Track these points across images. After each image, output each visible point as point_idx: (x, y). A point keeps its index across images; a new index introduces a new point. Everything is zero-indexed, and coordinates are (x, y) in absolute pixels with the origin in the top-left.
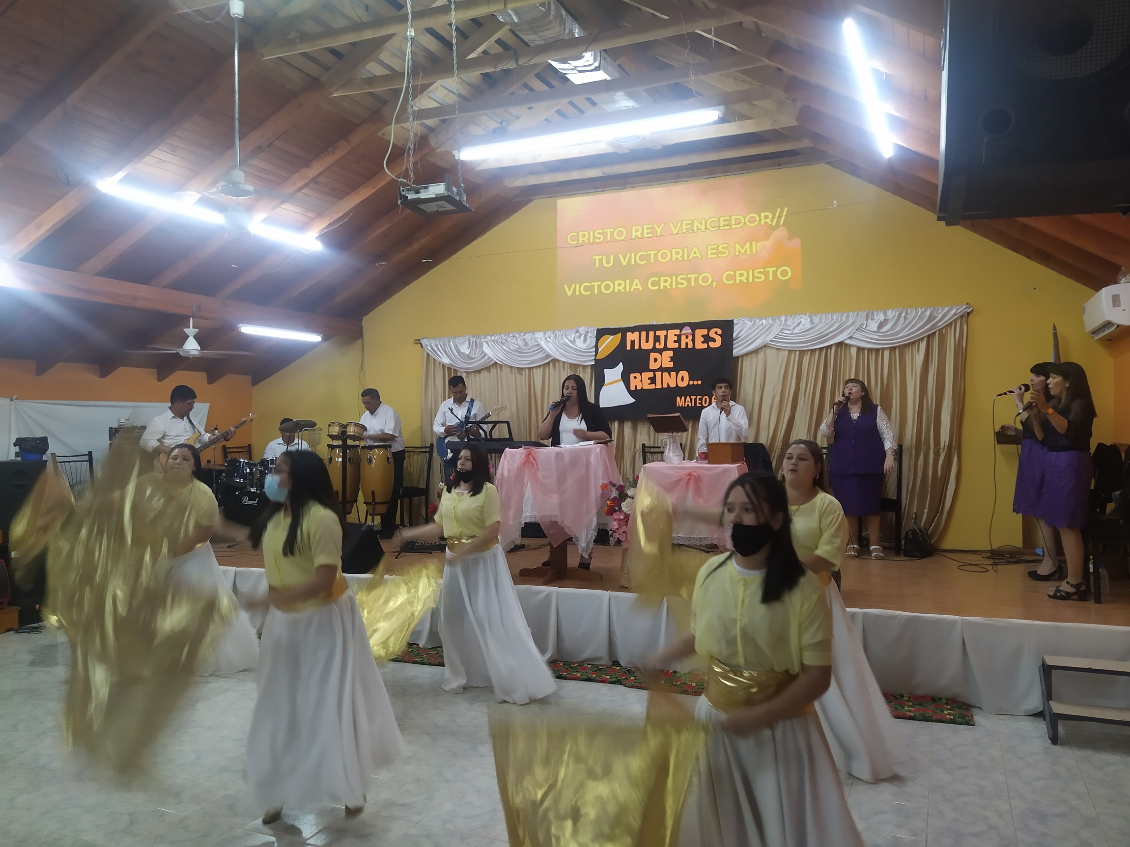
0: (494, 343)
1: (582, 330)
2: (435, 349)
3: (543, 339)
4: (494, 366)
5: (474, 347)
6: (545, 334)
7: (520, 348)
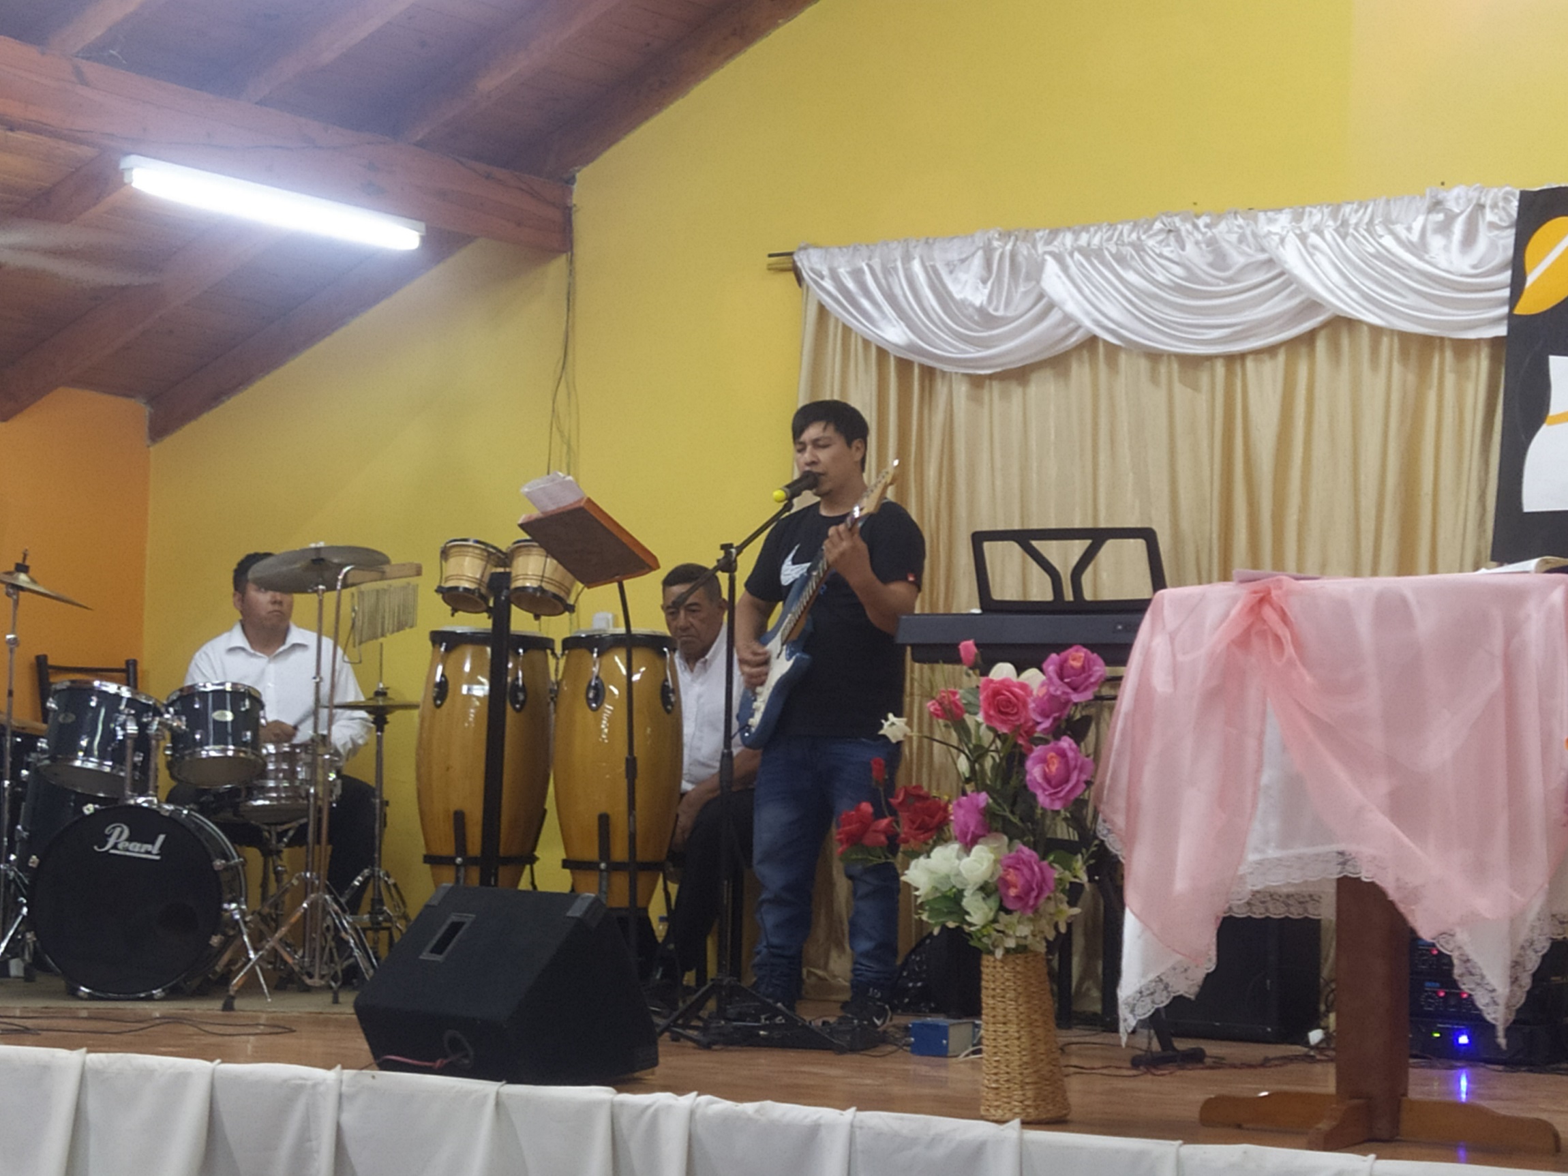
0: (1087, 258)
1: (1457, 198)
2: (851, 285)
3: (1292, 239)
4: (1085, 354)
5: (1006, 280)
6: (1298, 218)
7: (1191, 276)
